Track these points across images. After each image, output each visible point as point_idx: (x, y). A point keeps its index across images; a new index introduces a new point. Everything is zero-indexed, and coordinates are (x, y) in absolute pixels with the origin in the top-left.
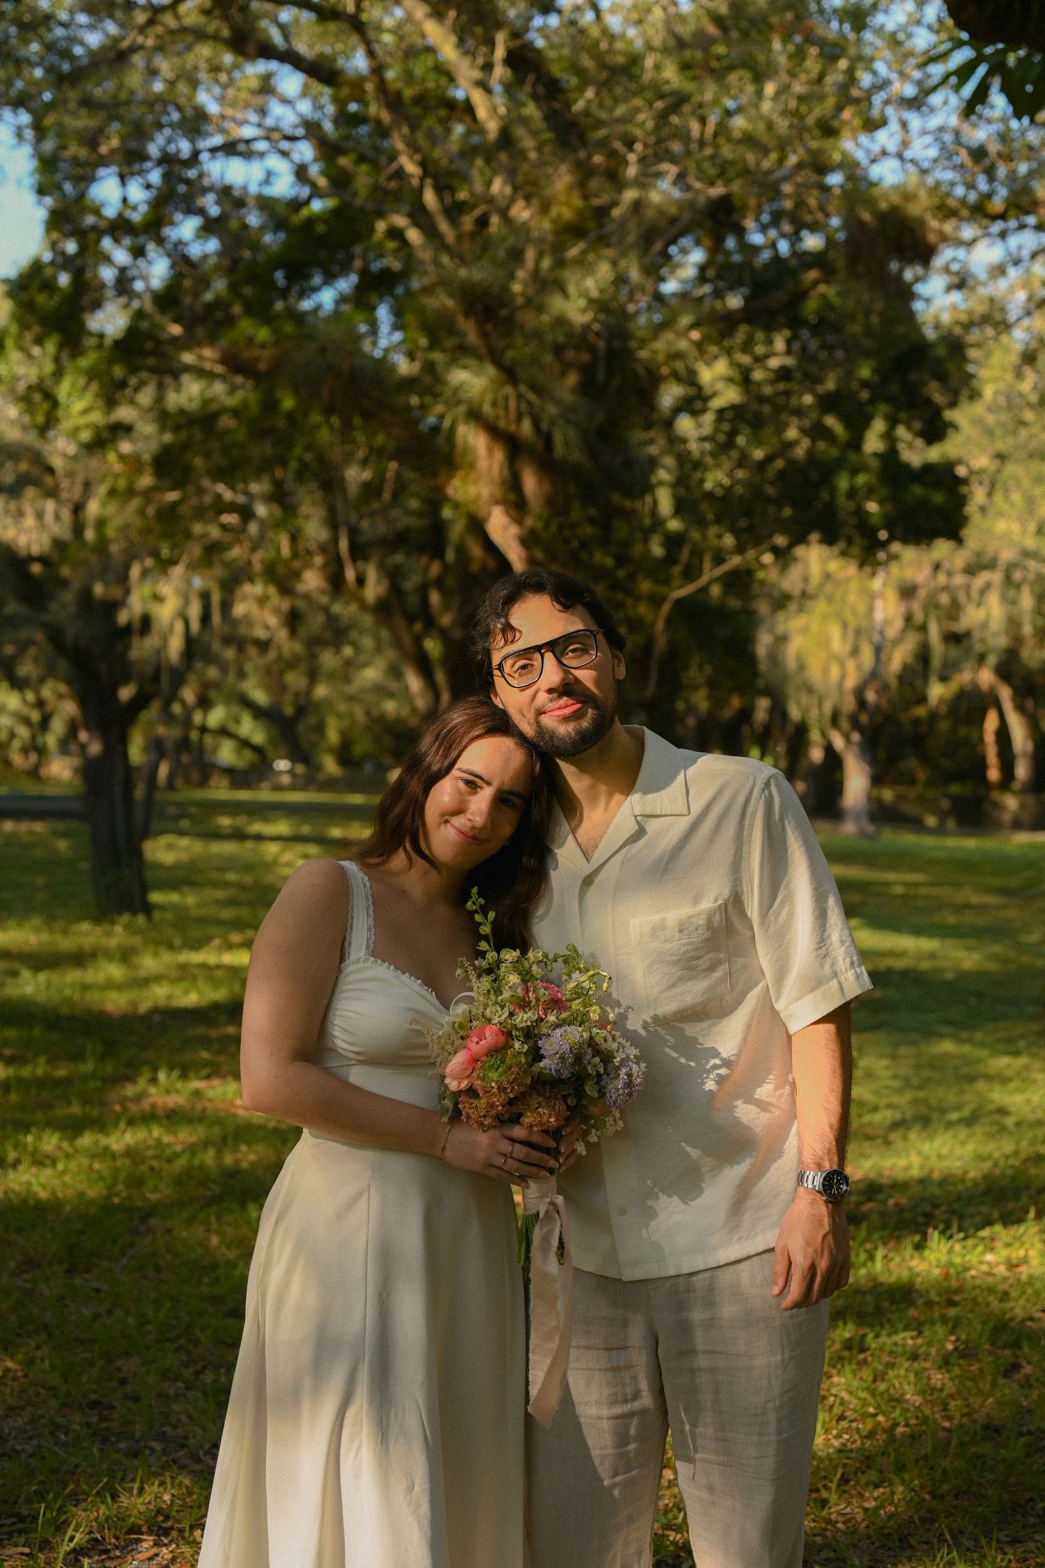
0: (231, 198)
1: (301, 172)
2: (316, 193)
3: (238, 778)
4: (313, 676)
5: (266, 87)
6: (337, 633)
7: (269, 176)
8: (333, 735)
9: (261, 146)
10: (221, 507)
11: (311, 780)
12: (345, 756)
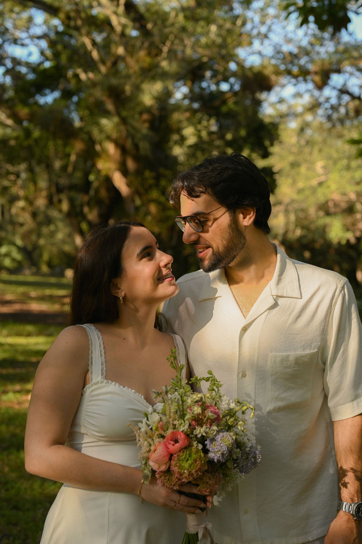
0: (16, 61)
1: (42, 53)
2: (47, 59)
3: (11, 271)
4: (39, 235)
5: (30, 20)
6: (49, 221)
7: (30, 54)
8: (46, 257)
9: (27, 41)
10: (8, 173)
11: (38, 273)
12: (50, 264)
